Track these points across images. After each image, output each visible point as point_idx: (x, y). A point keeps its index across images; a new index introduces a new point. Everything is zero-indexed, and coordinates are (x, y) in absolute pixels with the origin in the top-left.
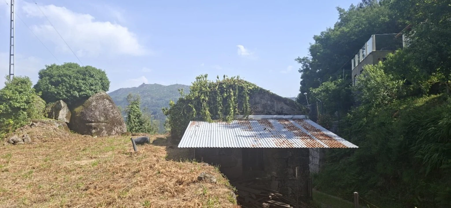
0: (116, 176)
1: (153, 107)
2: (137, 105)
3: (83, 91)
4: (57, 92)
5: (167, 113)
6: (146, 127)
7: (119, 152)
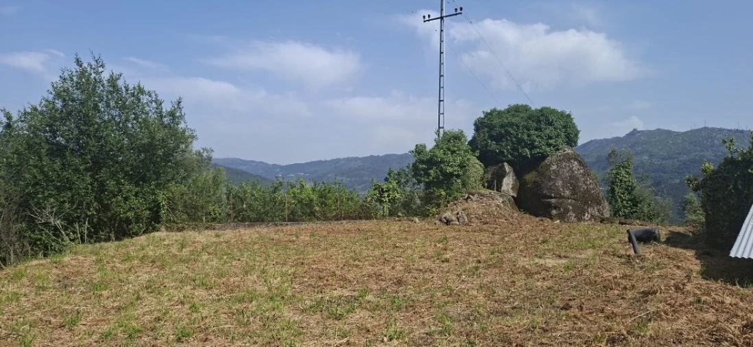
0: (610, 293)
1: (653, 172)
2: (627, 170)
3: (536, 147)
4: (500, 151)
5: (697, 186)
6: (646, 210)
7: (605, 253)
